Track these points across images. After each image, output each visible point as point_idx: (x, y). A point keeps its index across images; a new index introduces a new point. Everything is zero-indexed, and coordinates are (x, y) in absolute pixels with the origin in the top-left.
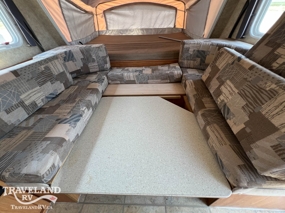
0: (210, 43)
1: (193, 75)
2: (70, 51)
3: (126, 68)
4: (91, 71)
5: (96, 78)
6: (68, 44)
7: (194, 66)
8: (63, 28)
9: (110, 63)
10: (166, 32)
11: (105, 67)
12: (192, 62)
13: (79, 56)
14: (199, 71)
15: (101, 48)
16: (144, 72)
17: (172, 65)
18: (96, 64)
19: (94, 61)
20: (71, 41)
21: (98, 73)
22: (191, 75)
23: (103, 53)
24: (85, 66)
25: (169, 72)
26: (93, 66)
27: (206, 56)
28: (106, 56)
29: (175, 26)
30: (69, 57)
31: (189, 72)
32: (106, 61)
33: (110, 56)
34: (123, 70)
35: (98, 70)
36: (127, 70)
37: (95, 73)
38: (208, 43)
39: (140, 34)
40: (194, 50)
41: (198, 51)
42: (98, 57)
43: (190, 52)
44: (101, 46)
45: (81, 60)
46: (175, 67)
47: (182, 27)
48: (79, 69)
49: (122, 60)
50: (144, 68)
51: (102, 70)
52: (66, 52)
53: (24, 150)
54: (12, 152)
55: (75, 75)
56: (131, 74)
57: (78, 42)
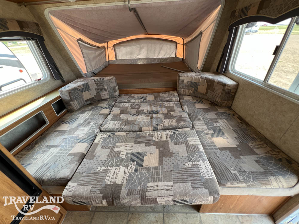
0: (200, 77)
1: (188, 101)
2: (87, 83)
3: (132, 95)
4: (103, 98)
5: (107, 105)
6: (84, 76)
7: (189, 93)
8: (81, 64)
9: (119, 91)
10: (168, 61)
11: (114, 95)
12: (187, 90)
13: (93, 87)
14: (193, 97)
15: (112, 81)
16: (147, 99)
17: (171, 93)
18: (107, 92)
19: (105, 90)
20: (86, 72)
21: (109, 100)
22: (187, 101)
23: (114, 84)
24: (98, 94)
25: (168, 99)
26: (105, 95)
27: (198, 86)
28: (116, 87)
29: (176, 56)
30: (86, 88)
31: (185, 99)
32: (116, 90)
33: (119, 85)
34: (130, 96)
35: (108, 97)
36: (133, 97)
37: (106, 100)
38: (198, 76)
39: (145, 63)
40: (188, 82)
41: (191, 82)
42: (109, 87)
43: (184, 83)
44: (112, 79)
45: (95, 90)
46: (173, 95)
47: (182, 57)
48: (93, 97)
49: (129, 88)
50: (147, 95)
51: (112, 97)
52: (83, 85)
53: (56, 162)
54: (47, 164)
55: (89, 102)
56: (137, 101)
57: (91, 73)
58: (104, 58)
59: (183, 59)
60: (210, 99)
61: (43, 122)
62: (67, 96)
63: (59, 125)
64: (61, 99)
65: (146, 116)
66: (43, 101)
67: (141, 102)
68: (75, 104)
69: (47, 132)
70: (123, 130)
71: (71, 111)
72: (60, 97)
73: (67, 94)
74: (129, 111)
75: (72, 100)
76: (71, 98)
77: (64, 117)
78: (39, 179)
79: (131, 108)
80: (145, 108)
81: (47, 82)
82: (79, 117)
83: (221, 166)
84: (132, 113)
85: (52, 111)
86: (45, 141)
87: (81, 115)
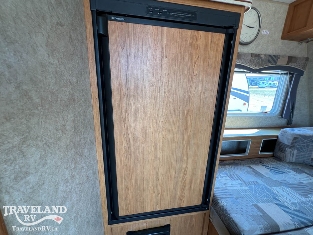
53: (237, 198)
61: (244, 151)
62: (288, 139)
63: (256, 163)
64: (276, 140)
66: (257, 132)
68: (292, 155)
69: (241, 162)
71: (279, 159)
72: (277, 137)
73: (291, 138)
75: (292, 147)
76: (293, 144)
77: (265, 159)
78: (216, 198)
82: (289, 172)
85: (258, 145)
86: (236, 168)
87: (293, 173)
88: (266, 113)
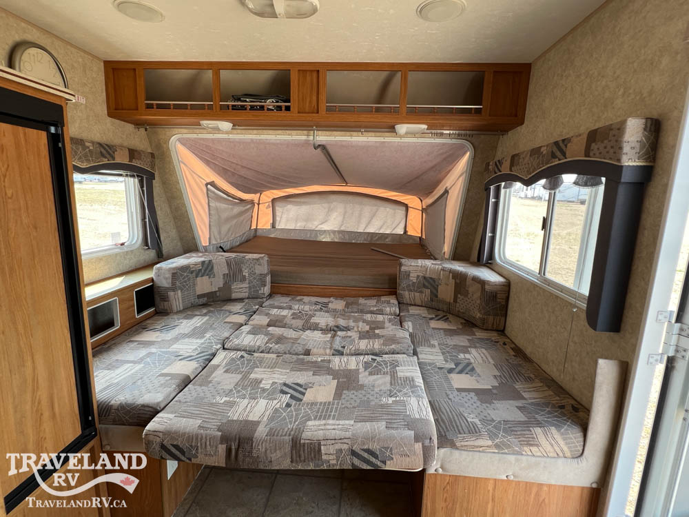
0: (440, 267)
1: (417, 315)
2: (210, 261)
3: (299, 298)
4: (234, 296)
5: (241, 309)
6: (201, 249)
7: (422, 302)
8: (202, 227)
9: (271, 286)
10: (388, 241)
11: (260, 292)
12: (417, 294)
13: (221, 269)
14: (431, 310)
15: (262, 261)
16: (330, 305)
17: (383, 299)
18: (245, 285)
19: (243, 279)
20: (208, 244)
21: (247, 301)
22: (414, 315)
23: (263, 268)
24: (227, 287)
25: (375, 309)
26: (240, 289)
27: (438, 286)
28: (265, 275)
29: (405, 232)
30: (205, 271)
31: (411, 311)
32: (265, 282)
33: (273, 274)
34: (293, 299)
35: (246, 295)
36: (301, 300)
37: (241, 300)
38: (437, 266)
39: (336, 240)
40: (418, 276)
41: (424, 278)
42: (252, 273)
43: (412, 279)
44: (263, 257)
45: (222, 277)
46: (388, 302)
47: (420, 235)
48: (214, 290)
49: (294, 283)
50: (332, 299)
51: (254, 297)
52: (203, 262)
53: (135, 383)
54: (118, 384)
55: (204, 300)
56: (307, 308)
57: (217, 248)
58: (247, 221)
59: (420, 238)
60: (463, 313)
61: (111, 324)
62: (166, 279)
63: (138, 332)
64: (153, 285)
65: (322, 333)
66: (121, 282)
67: (316, 311)
68: (177, 299)
69: (113, 342)
70: (271, 351)
71: (163, 313)
72: (152, 280)
73: (169, 275)
74: (288, 322)
75: (174, 289)
76: (173, 284)
77: (148, 322)
79: (293, 318)
80: (323, 319)
81: (132, 251)
82: (182, 323)
83: (451, 412)
84: (293, 326)
85: (131, 303)
87: (185, 321)
88: (122, 244)
